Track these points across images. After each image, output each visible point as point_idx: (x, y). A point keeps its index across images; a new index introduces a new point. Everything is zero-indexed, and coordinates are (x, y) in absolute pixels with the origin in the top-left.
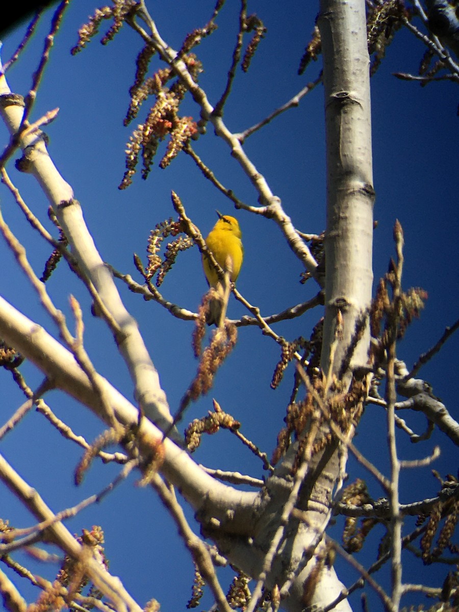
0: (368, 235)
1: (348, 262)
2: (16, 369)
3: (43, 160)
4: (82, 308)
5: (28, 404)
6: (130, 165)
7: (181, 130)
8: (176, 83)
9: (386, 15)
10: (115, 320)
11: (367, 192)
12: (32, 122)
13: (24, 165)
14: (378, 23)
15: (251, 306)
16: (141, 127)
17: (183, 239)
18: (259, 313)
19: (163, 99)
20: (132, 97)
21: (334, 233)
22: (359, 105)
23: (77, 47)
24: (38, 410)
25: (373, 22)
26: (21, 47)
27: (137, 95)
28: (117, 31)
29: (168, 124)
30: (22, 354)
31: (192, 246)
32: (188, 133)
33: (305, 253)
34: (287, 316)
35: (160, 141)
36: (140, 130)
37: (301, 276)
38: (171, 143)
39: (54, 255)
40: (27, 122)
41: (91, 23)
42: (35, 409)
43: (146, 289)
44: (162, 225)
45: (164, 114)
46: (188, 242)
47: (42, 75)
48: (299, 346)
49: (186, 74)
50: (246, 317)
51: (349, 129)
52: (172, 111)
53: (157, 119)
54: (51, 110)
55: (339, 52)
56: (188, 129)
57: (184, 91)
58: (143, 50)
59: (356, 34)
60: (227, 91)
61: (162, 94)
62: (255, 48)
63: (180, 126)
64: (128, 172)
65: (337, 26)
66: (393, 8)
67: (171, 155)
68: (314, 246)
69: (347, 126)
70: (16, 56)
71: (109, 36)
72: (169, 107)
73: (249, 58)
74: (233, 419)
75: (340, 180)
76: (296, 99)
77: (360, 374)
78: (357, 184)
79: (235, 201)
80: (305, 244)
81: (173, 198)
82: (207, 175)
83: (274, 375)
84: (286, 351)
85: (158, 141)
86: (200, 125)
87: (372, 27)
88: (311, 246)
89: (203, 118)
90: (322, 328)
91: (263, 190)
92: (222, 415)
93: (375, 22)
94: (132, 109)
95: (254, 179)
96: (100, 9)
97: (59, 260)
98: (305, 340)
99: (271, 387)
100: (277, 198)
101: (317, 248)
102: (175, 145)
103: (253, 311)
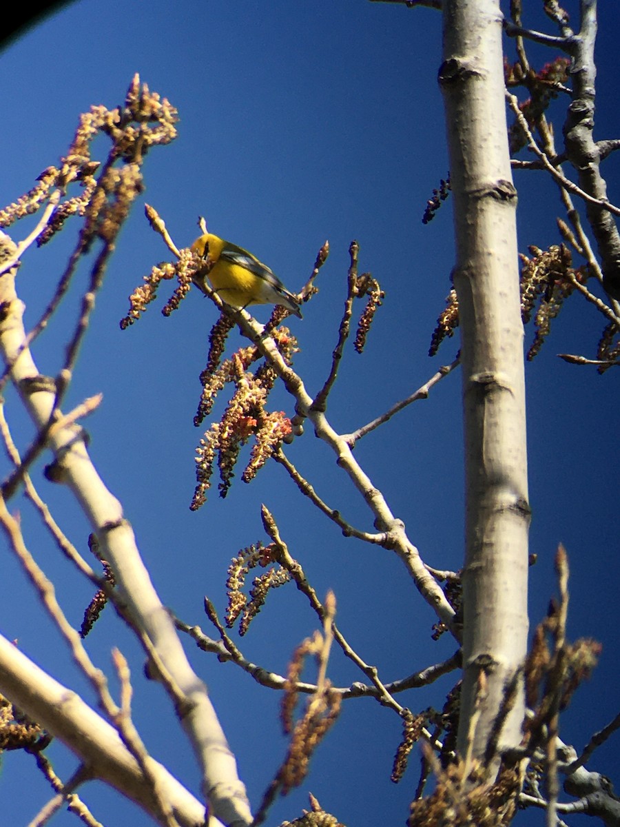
0: (522, 567)
1: (494, 605)
2: (41, 752)
3: (81, 466)
4: (130, 667)
5: (57, 800)
6: (202, 476)
7: (269, 430)
8: (263, 366)
9: (547, 270)
10: (179, 685)
11: (521, 509)
12: (65, 412)
13: (56, 472)
14: (535, 282)
15: (365, 666)
16: (216, 426)
17: (276, 572)
18: (376, 675)
19: (245, 388)
20: (204, 385)
21: (474, 565)
22: (509, 393)
23: (128, 318)
24: (70, 809)
25: (529, 280)
26: (49, 310)
27: (209, 383)
28: (183, 296)
29: (252, 422)
30: (49, 731)
31: (288, 581)
32: (279, 433)
33: (438, 597)
34: (414, 682)
35: (242, 444)
36: (214, 430)
37: (433, 628)
38: (256, 447)
39: (96, 600)
40: (58, 413)
41: (147, 286)
42: (67, 808)
43: (222, 646)
44: (247, 551)
45: (247, 408)
46: (284, 575)
47: (79, 349)
48: (427, 721)
49: (276, 355)
50: (358, 684)
51: (496, 424)
52: (258, 404)
53: (238, 416)
54: (91, 395)
55: (482, 320)
56: (279, 428)
57: (274, 378)
58: (218, 323)
59: (505, 295)
60: (331, 378)
61: (244, 382)
62: (370, 320)
63: (268, 425)
64: (201, 486)
65: (479, 285)
66: (556, 260)
67: (256, 464)
68: (450, 588)
69: (493, 420)
70: (44, 324)
71: (173, 304)
72: (254, 398)
73: (363, 333)
74: (336, 821)
75: (483, 493)
76: (425, 389)
77: (510, 758)
78: (506, 498)
79: (343, 526)
80: (439, 584)
81: (263, 514)
82: (305, 490)
83: (396, 762)
84: (409, 727)
85: (238, 445)
86: (295, 423)
87: (527, 287)
88: (446, 588)
89: (299, 413)
90: (459, 695)
91: (380, 511)
92: (322, 815)
93: (531, 279)
94: (204, 402)
95: (368, 496)
96: (159, 267)
97: (103, 608)
98: (436, 711)
99: (392, 780)
100: (399, 521)
101: (454, 591)
102: (261, 451)
103: (368, 672)
